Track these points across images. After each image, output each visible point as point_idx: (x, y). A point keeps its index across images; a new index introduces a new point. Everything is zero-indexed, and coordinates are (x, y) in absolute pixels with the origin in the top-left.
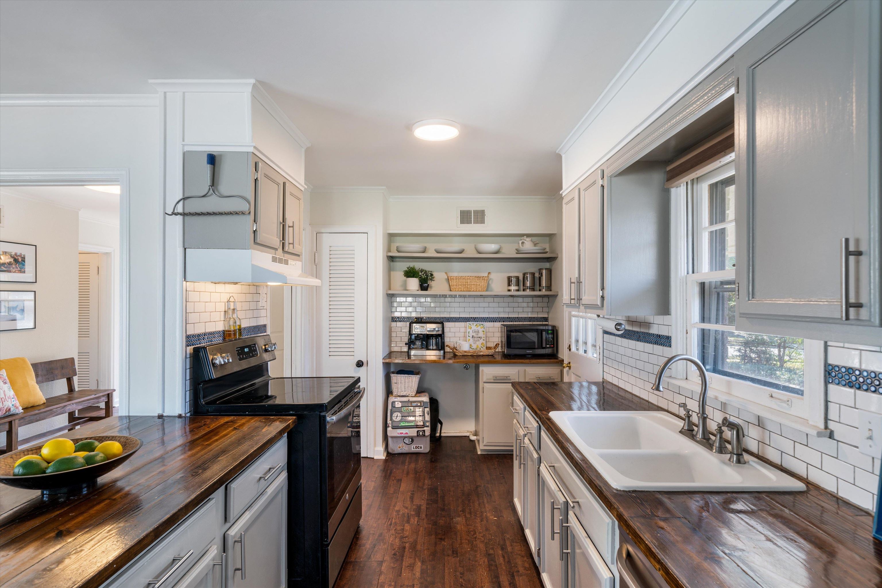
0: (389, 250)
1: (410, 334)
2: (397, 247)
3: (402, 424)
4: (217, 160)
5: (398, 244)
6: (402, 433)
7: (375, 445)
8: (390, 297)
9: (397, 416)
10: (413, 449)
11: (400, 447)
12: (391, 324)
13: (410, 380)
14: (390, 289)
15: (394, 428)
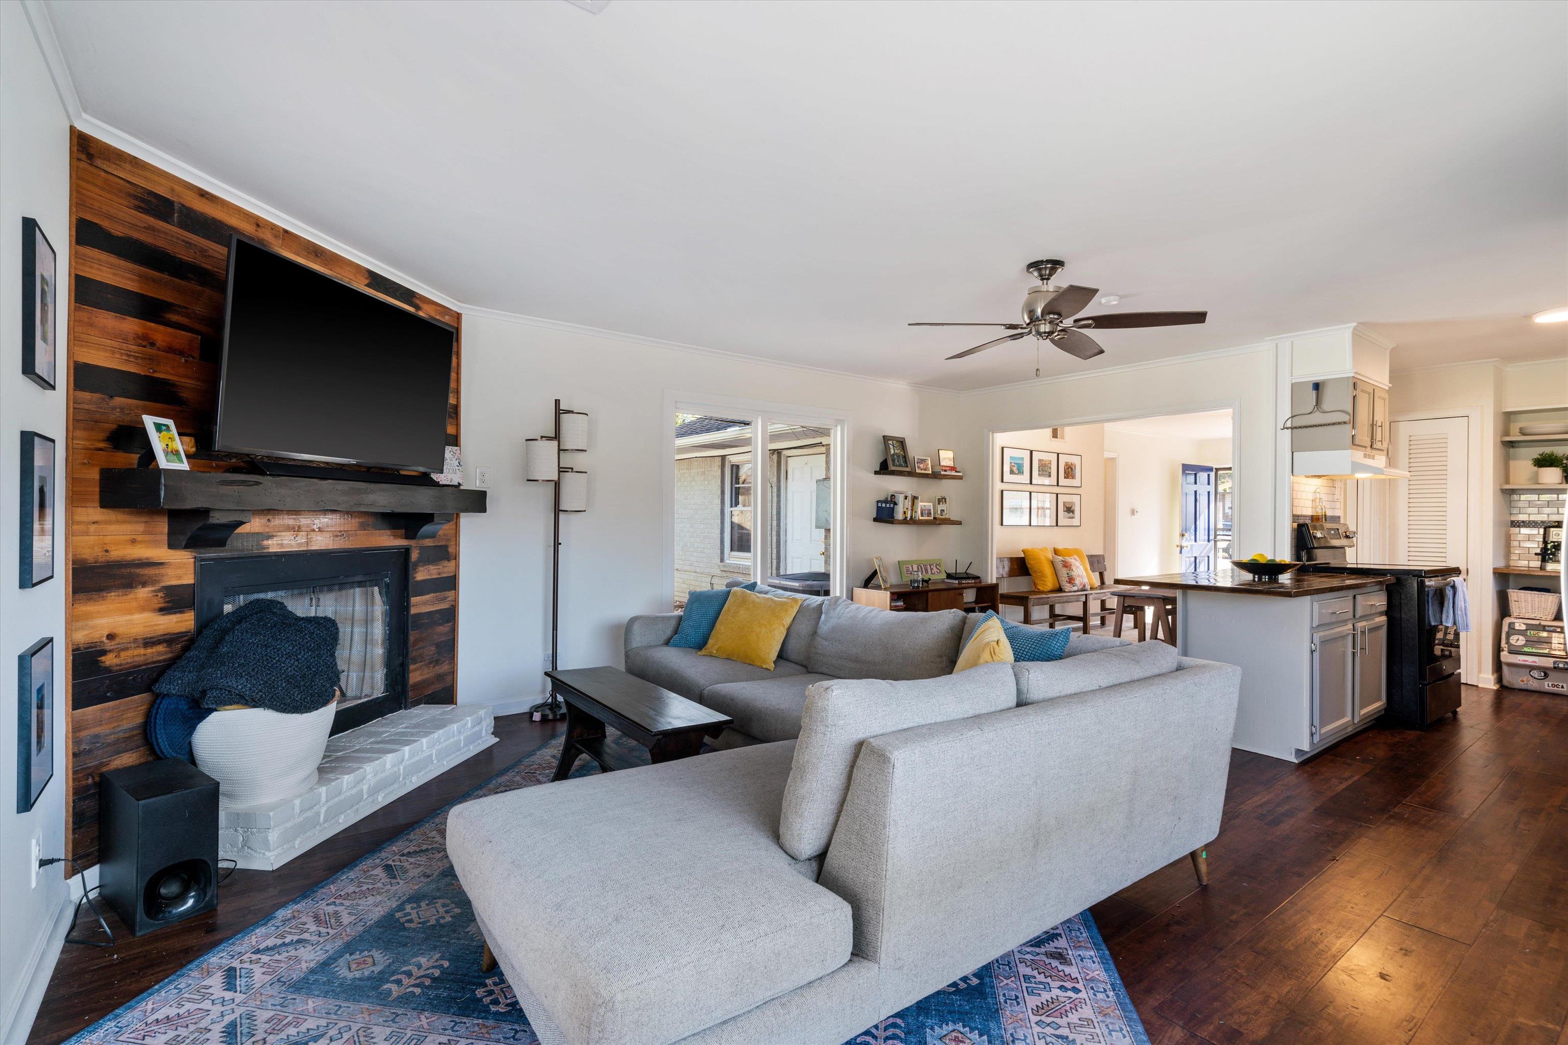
0: (1506, 432)
1: (1545, 542)
2: (1521, 429)
3: (1526, 649)
4: (1320, 386)
5: (1522, 425)
6: (1527, 661)
7: (1480, 671)
8: (1508, 494)
9: (1518, 640)
10: (1547, 687)
11: (1523, 681)
12: (1509, 530)
13: (1543, 599)
14: (1507, 481)
15: (1510, 652)
